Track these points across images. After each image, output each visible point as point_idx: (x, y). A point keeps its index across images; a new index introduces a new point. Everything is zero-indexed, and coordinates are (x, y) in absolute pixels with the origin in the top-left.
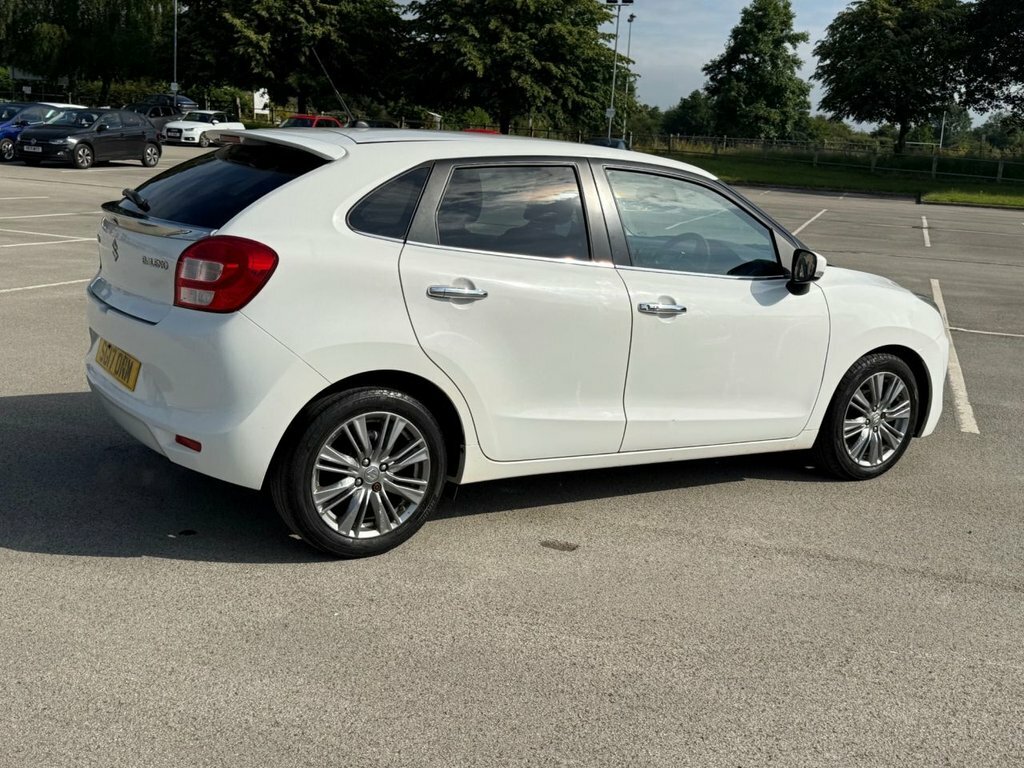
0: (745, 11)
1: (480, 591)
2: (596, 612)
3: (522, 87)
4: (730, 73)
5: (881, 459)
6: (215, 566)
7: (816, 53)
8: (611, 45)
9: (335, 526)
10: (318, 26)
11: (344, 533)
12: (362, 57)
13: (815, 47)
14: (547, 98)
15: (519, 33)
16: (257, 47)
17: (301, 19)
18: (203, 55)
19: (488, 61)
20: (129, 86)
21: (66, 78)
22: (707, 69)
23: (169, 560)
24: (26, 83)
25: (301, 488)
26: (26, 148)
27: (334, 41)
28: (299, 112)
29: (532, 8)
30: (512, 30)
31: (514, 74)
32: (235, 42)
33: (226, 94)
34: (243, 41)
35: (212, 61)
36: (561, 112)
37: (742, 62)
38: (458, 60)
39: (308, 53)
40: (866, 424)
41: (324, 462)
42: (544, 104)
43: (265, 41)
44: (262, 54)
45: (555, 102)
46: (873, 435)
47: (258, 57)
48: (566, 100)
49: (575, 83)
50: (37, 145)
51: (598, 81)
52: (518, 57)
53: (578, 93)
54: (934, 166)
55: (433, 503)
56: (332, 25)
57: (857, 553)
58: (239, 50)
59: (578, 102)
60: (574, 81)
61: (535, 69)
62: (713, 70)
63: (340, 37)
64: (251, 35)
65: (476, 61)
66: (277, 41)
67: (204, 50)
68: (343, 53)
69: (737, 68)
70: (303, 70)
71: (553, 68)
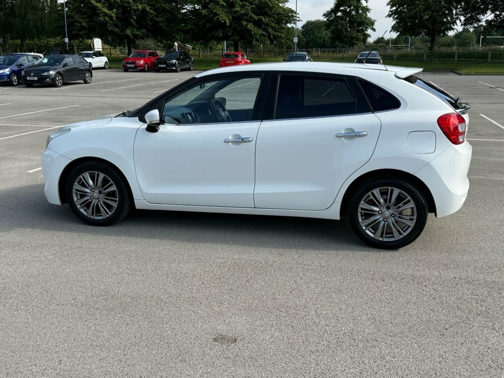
3: (250, 30)
4: (336, 16)
7: (388, 4)
10: (138, 4)
15: (244, 2)
16: (110, 17)
18: (81, 23)
19: (230, 17)
22: (325, 15)
26: (28, 78)
27: (148, 11)
31: (244, 23)
32: (98, 15)
34: (103, 14)
35: (86, 25)
36: (268, 41)
37: (341, 11)
38: (216, 18)
39: (135, 18)
43: (113, 13)
44: (112, 20)
45: (265, 36)
47: (110, 22)
48: (269, 34)
50: (34, 76)
52: (246, 14)
53: (275, 31)
54: (456, 56)
56: (145, 3)
58: (101, 20)
59: (276, 35)
60: (273, 25)
61: (254, 20)
62: (328, 16)
63: (150, 9)
64: (106, 10)
65: (225, 18)
66: (119, 13)
67: (81, 20)
68: (152, 17)
69: (339, 14)
70: (134, 27)
71: (263, 19)
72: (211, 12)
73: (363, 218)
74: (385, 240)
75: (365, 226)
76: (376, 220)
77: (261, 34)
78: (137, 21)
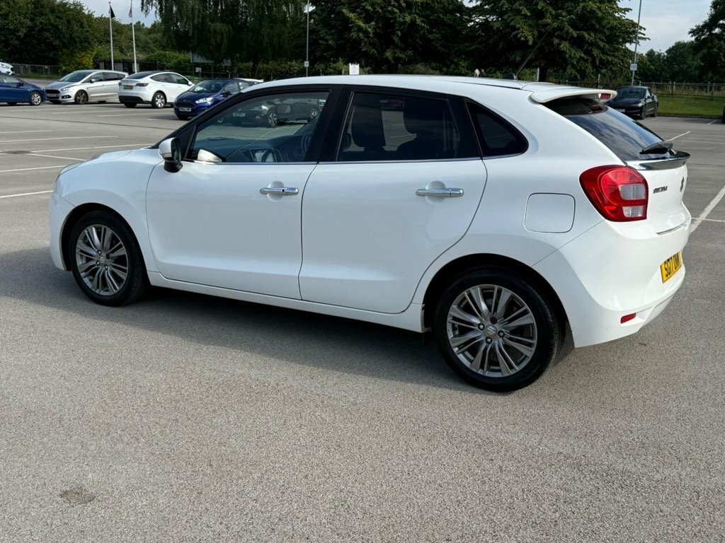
3: (563, 51)
4: (711, 34)
8: (628, 16)
10: (407, 15)
12: (438, 35)
15: (560, 11)
16: (366, 32)
17: (396, 10)
18: (327, 40)
19: (536, 33)
21: (229, 61)
22: (693, 32)
26: (234, 115)
27: (418, 25)
30: (554, 9)
31: (556, 41)
32: (350, 30)
34: (356, 29)
35: (333, 44)
36: (590, 68)
37: (720, 26)
38: (513, 34)
39: (399, 35)
42: (578, 63)
43: (370, 28)
44: (368, 37)
45: (587, 60)
47: (366, 39)
48: (594, 59)
49: (602, 46)
50: (242, 112)
52: (560, 28)
53: (603, 53)
56: (416, 13)
58: (353, 36)
59: (604, 60)
60: (602, 44)
61: (572, 37)
62: (697, 33)
63: (423, 22)
64: (361, 24)
65: (527, 34)
66: (379, 27)
67: (327, 37)
68: (424, 33)
69: (717, 30)
70: (396, 47)
71: (586, 35)
72: (507, 25)
73: (457, 333)
74: (488, 374)
75: (458, 346)
76: (475, 339)
77: (581, 57)
78: (403, 39)
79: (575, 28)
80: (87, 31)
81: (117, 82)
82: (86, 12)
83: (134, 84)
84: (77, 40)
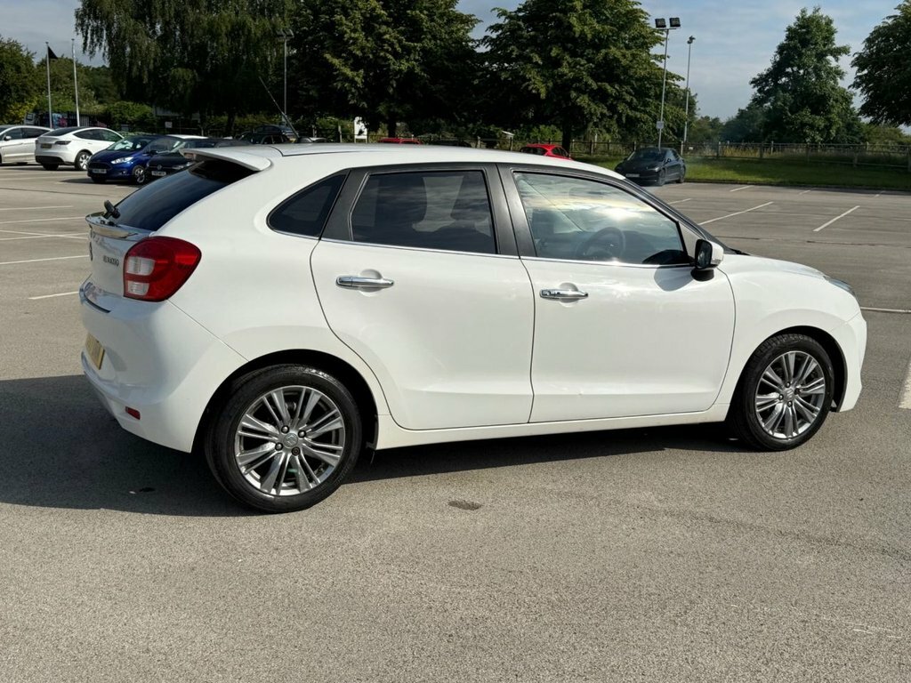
0: (789, 29)
1: (374, 543)
2: (470, 563)
3: (580, 106)
4: (776, 84)
5: (797, 432)
6: (157, 518)
7: (854, 64)
8: (661, 65)
9: (258, 485)
10: (404, 61)
11: (266, 491)
12: (442, 86)
13: (853, 59)
14: (602, 114)
15: (578, 59)
16: (353, 82)
17: (390, 56)
18: (307, 90)
19: (550, 84)
20: (250, 118)
21: (198, 114)
22: (755, 82)
23: (121, 513)
24: (168, 119)
25: (224, 451)
26: (153, 174)
27: (417, 73)
28: (389, 136)
29: (589, 36)
30: (571, 57)
31: (573, 94)
32: (334, 78)
33: (331, 123)
34: (341, 77)
35: (316, 95)
36: (616, 126)
37: (787, 75)
38: (524, 85)
39: (395, 85)
40: (779, 398)
41: (245, 429)
42: (601, 120)
43: (359, 77)
44: (356, 88)
45: (611, 117)
46: (787, 409)
47: (353, 90)
48: (620, 115)
49: (629, 100)
50: (162, 170)
51: (650, 97)
52: (577, 79)
53: (632, 109)
55: (348, 466)
57: (741, 516)
58: (337, 85)
59: (632, 117)
60: (628, 98)
61: (592, 89)
62: (761, 83)
63: (422, 70)
64: (348, 72)
65: (539, 85)
66: (369, 76)
68: (425, 84)
69: (783, 80)
70: (392, 100)
71: (609, 87)
78: (399, 90)
79: (596, 78)
80: (26, 77)
81: (33, 140)
82: (25, 54)
83: (54, 142)
84: (12, 88)
